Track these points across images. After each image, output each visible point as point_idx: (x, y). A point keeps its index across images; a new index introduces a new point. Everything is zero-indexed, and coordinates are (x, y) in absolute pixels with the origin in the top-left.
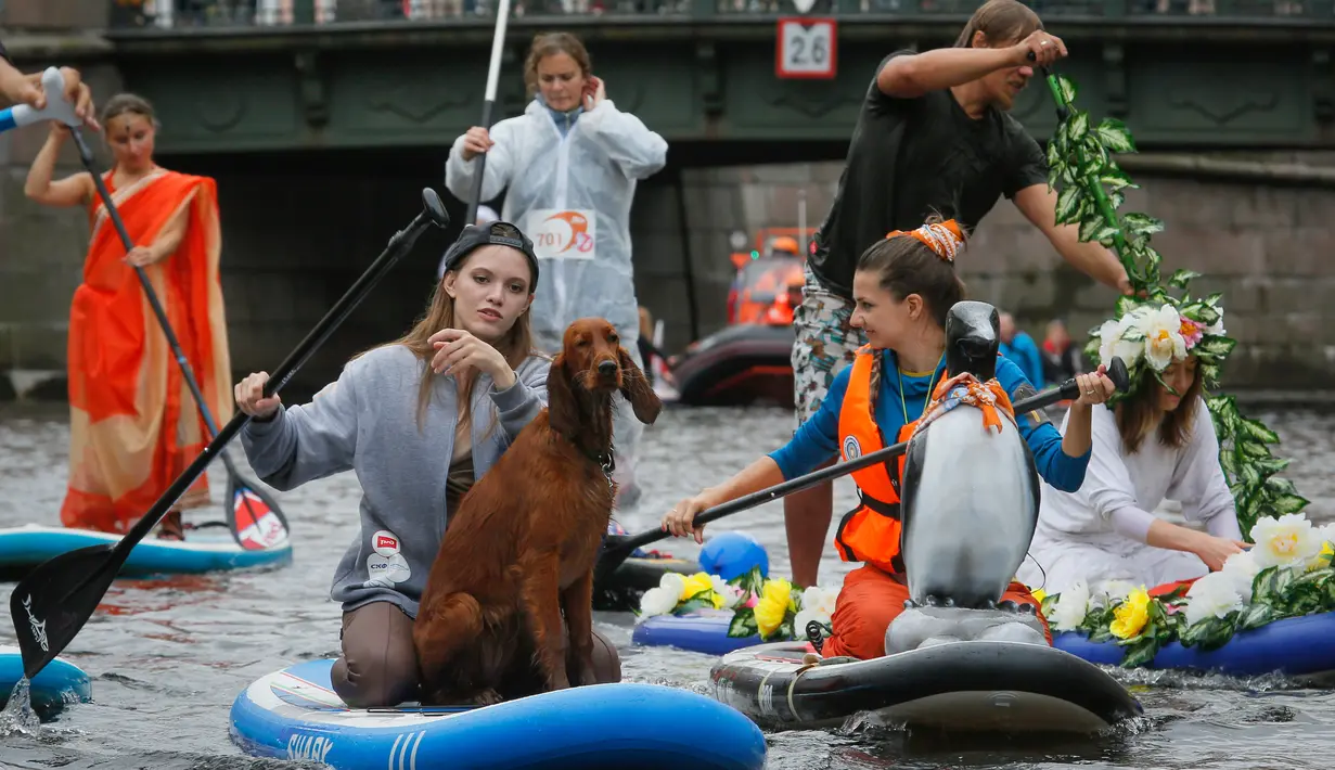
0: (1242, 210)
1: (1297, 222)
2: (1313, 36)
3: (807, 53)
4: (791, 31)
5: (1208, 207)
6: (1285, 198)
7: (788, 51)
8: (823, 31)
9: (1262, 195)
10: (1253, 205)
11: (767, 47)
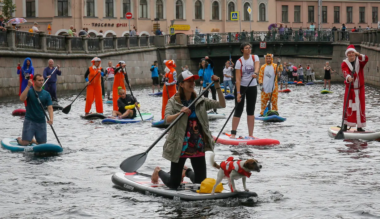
0: (311, 61)
1: (317, 62)
2: (318, 43)
3: (263, 46)
4: (261, 43)
5: (307, 61)
6: (315, 60)
7: (261, 45)
8: (265, 43)
9: (313, 59)
10: (312, 60)
11: (259, 45)
